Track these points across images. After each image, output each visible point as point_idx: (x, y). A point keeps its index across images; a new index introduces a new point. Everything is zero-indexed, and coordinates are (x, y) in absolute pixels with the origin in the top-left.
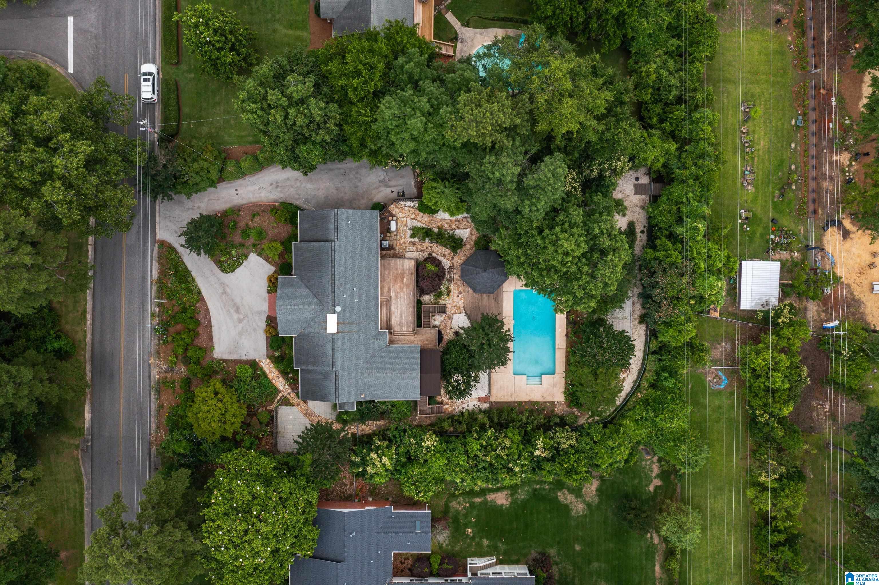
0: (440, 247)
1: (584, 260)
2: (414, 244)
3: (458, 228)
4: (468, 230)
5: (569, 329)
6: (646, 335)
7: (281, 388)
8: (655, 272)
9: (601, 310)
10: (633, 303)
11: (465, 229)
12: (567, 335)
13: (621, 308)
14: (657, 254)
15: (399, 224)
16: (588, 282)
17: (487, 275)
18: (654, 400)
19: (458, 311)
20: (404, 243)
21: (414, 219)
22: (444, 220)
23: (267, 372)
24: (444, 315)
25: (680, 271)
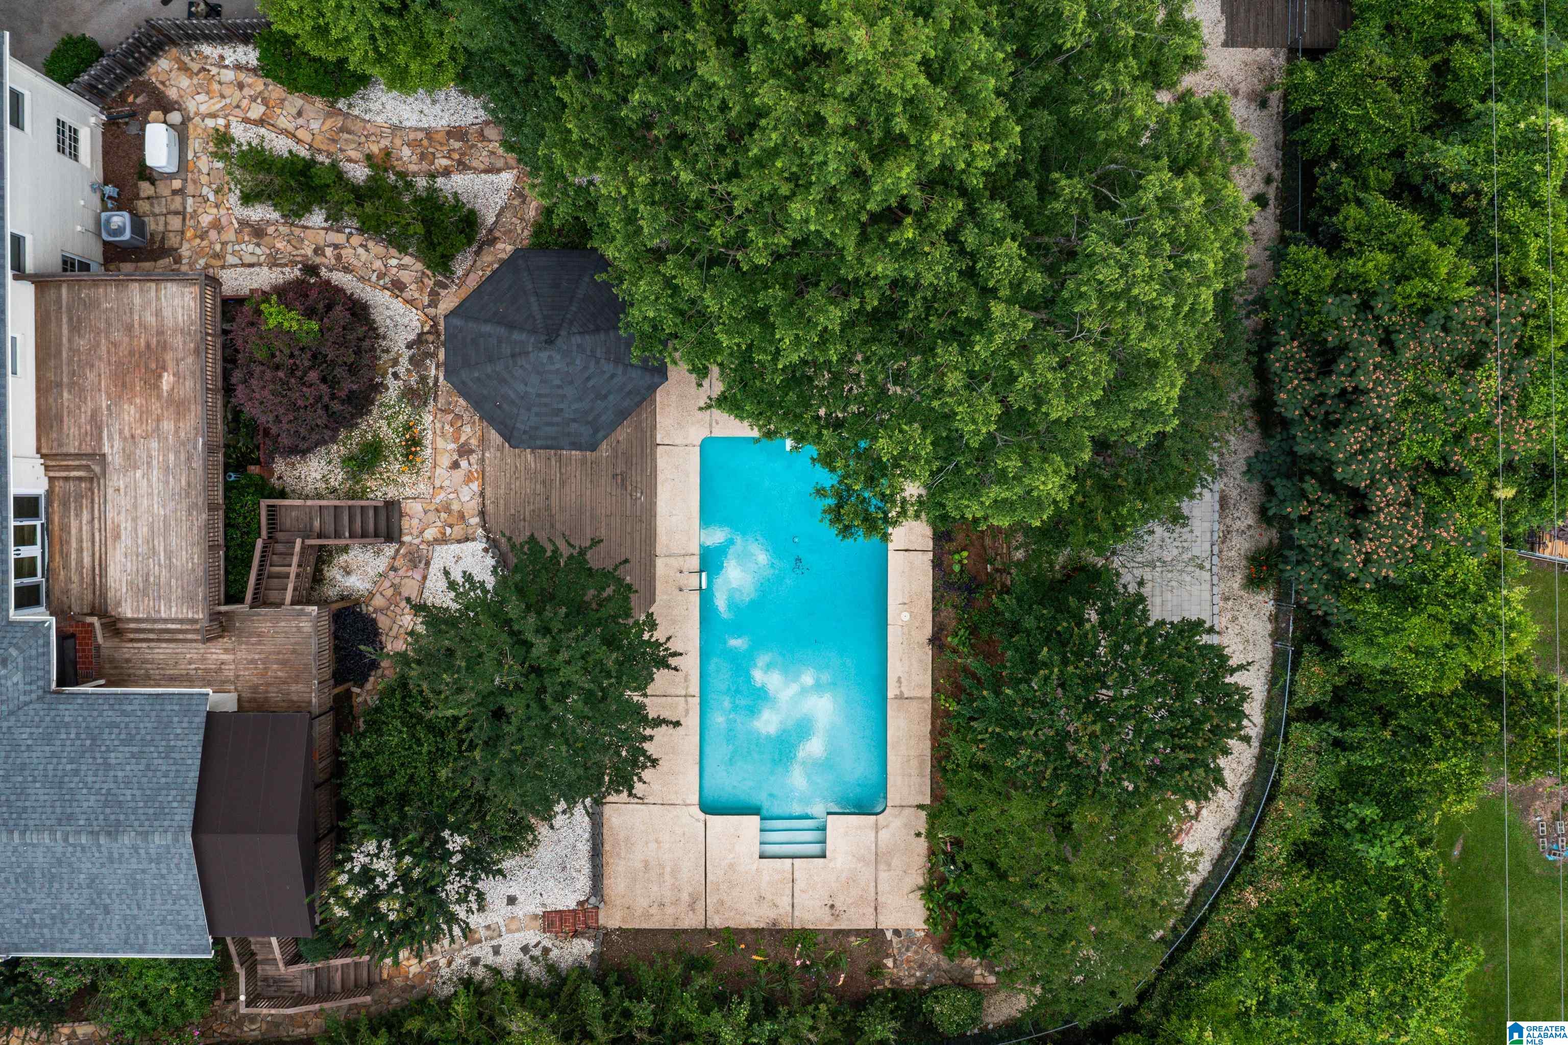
0: (377, 249)
1: (996, 212)
2: (258, 232)
3: (463, 166)
4: (507, 179)
5: (948, 613)
6: (1277, 636)
8: (1343, 348)
9: (1091, 525)
10: (1223, 502)
11: (491, 170)
12: (936, 641)
13: (1178, 519)
14: (1352, 265)
15: (195, 145)
16: (1023, 350)
17: (559, 364)
18: (1314, 916)
19: (457, 531)
20: (217, 225)
21: (261, 122)
22: (396, 129)
24: (389, 550)
25: (1464, 344)
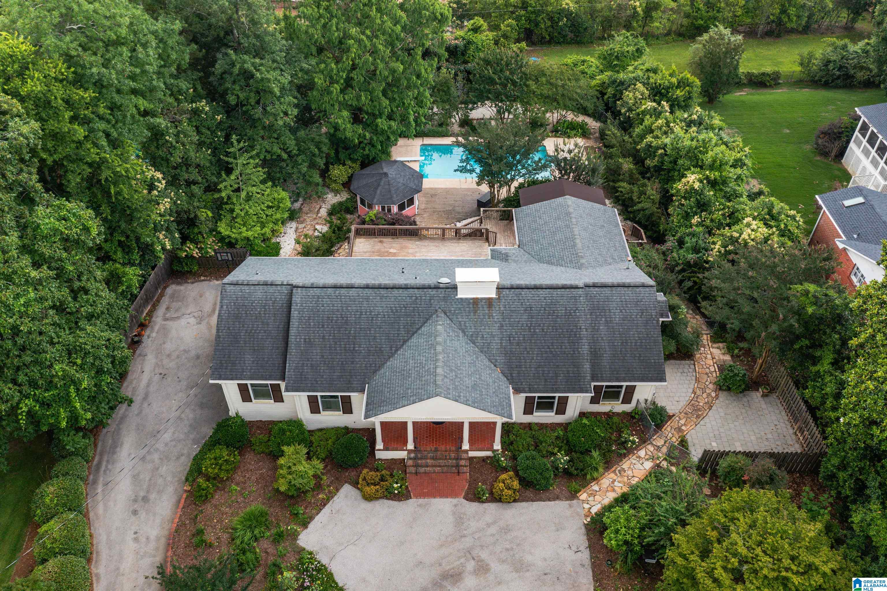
7: (648, 465)
23: (611, 496)
